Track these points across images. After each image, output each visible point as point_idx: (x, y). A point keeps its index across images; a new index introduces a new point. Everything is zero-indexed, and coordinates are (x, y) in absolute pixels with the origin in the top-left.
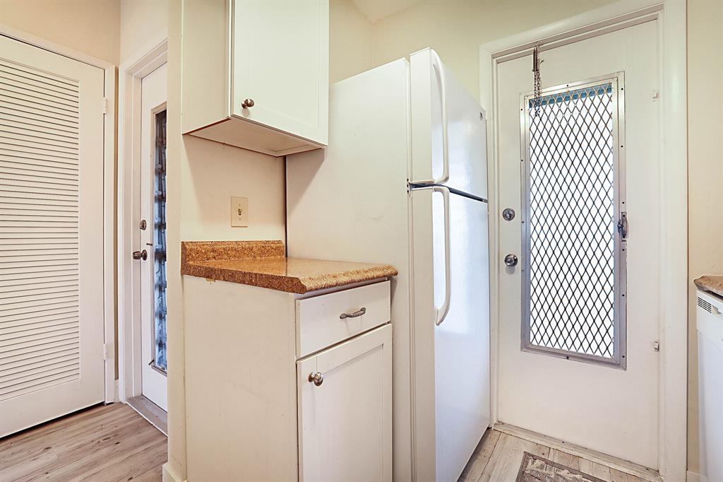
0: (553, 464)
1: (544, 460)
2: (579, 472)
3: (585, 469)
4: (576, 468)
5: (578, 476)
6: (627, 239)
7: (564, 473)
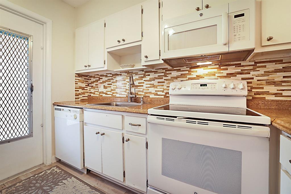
0: (10, 187)
1: (5, 188)
2: (22, 181)
3: (23, 178)
4: (20, 180)
5: (23, 182)
6: (33, 92)
7: (18, 184)
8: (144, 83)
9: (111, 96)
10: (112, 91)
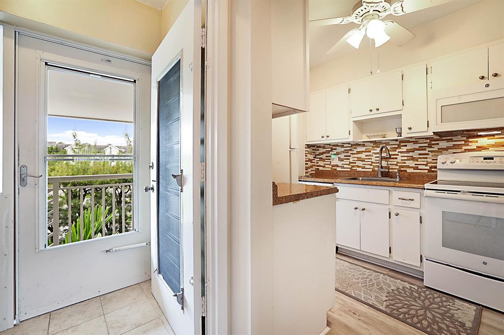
8: (398, 155)
9: (349, 170)
10: (351, 164)
